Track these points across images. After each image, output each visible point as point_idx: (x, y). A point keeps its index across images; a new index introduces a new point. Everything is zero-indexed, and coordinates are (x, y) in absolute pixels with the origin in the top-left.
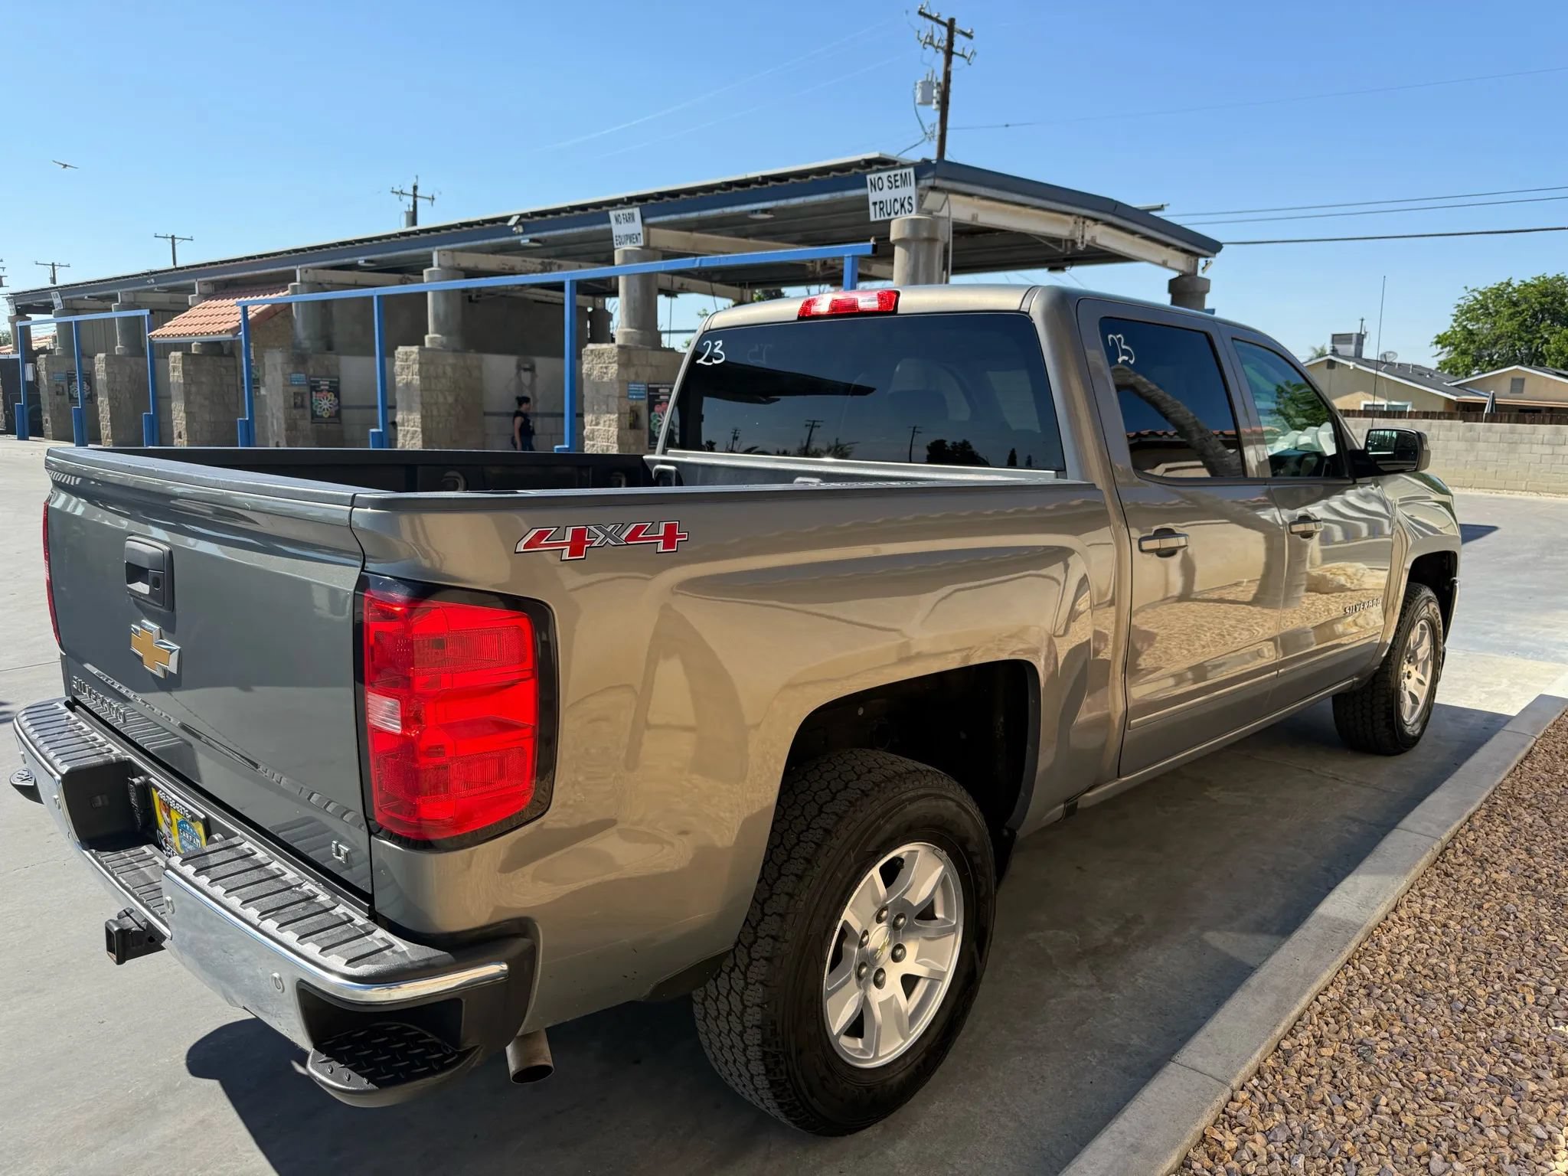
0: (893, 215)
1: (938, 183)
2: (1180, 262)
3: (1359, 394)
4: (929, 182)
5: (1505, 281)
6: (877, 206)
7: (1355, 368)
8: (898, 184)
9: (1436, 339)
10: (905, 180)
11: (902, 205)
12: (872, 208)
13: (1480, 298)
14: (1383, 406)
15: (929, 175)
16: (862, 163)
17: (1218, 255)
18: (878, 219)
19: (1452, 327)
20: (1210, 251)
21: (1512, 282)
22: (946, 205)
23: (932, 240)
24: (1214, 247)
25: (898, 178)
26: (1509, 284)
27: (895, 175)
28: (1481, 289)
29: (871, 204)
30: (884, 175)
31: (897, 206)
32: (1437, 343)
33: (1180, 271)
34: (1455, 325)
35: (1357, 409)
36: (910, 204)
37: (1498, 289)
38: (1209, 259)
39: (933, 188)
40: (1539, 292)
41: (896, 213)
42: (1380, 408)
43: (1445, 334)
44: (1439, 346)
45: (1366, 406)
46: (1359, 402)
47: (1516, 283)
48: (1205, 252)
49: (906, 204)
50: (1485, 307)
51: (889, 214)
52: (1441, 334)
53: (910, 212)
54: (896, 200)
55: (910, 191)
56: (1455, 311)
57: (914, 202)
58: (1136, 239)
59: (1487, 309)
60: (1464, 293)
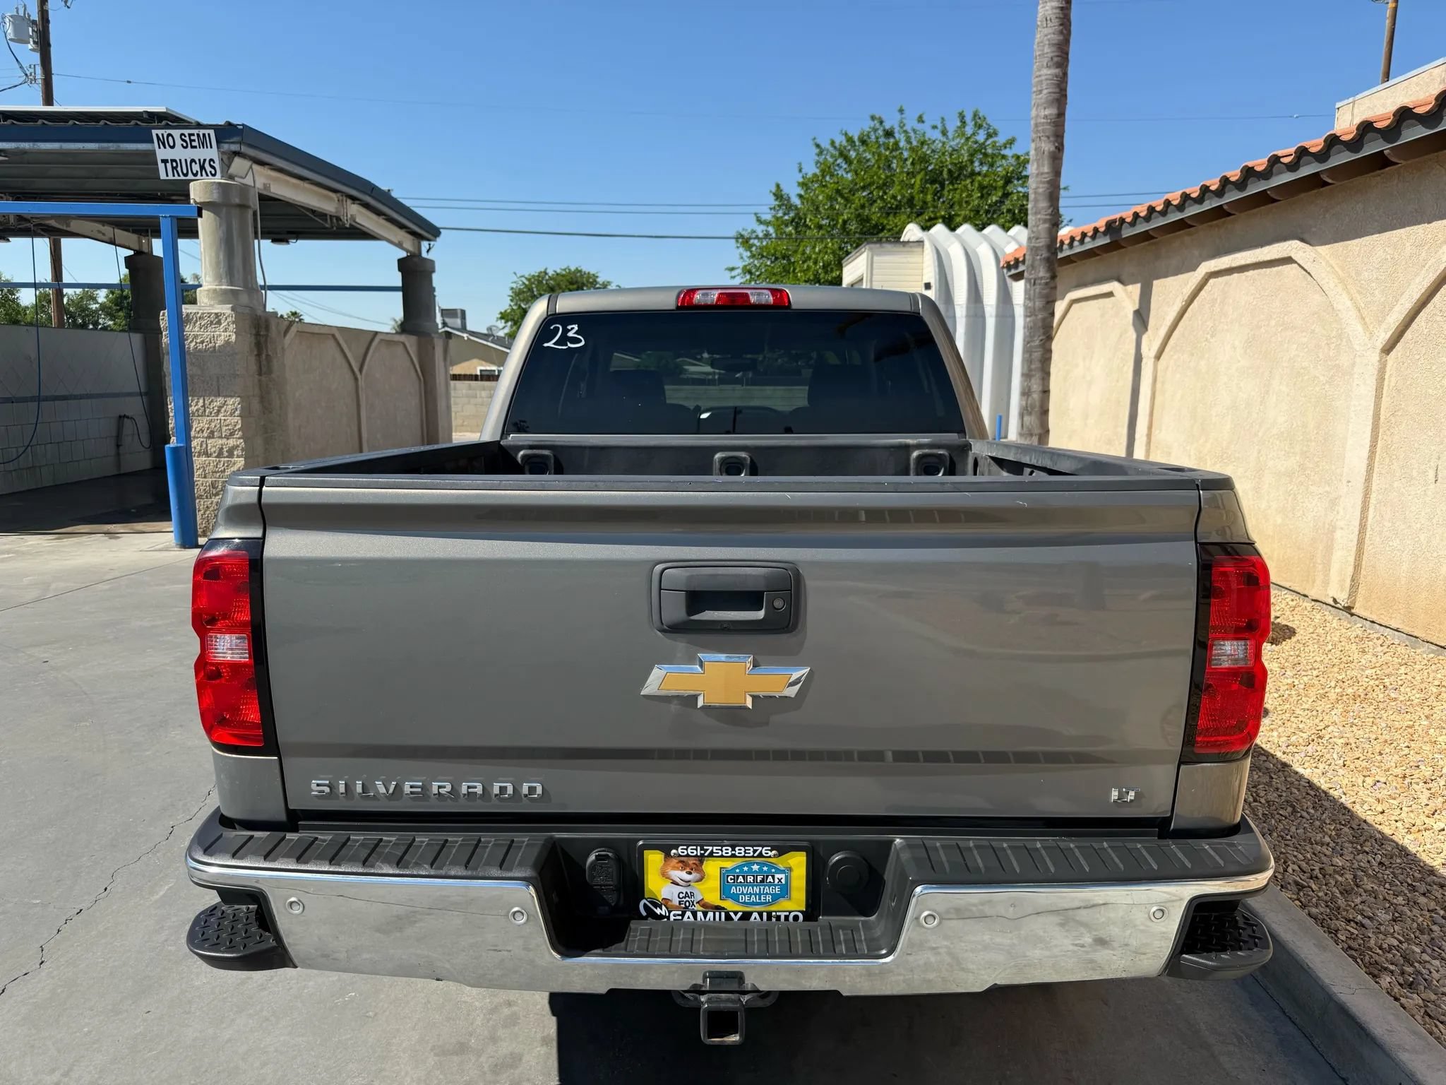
0: (190, 176)
1: (244, 149)
2: (408, 242)
3: (475, 361)
4: (234, 147)
5: (543, 270)
6: (169, 165)
7: (468, 339)
8: (194, 144)
9: (499, 316)
10: (204, 142)
11: (202, 168)
12: (161, 166)
13: (527, 283)
14: (494, 371)
15: (234, 139)
16: (145, 116)
17: (438, 239)
18: (171, 177)
19: (510, 305)
20: (433, 235)
21: (548, 271)
22: (250, 172)
23: (243, 207)
24: (435, 232)
25: (195, 138)
26: (546, 273)
27: (190, 135)
28: (527, 276)
29: (159, 162)
30: (176, 133)
31: (196, 168)
32: (502, 318)
33: (410, 252)
34: (512, 304)
35: (474, 373)
36: (213, 168)
37: (538, 276)
38: (432, 243)
39: (237, 154)
40: (568, 280)
41: (195, 175)
42: (492, 373)
43: (506, 311)
44: (503, 321)
45: (481, 371)
46: (475, 368)
47: (551, 273)
48: (429, 236)
49: (207, 165)
50: (531, 290)
51: (186, 175)
52: (503, 311)
53: (214, 175)
54: (193, 161)
55: (212, 153)
56: (510, 293)
57: (217, 165)
58: (381, 220)
59: (533, 292)
60: (515, 279)
